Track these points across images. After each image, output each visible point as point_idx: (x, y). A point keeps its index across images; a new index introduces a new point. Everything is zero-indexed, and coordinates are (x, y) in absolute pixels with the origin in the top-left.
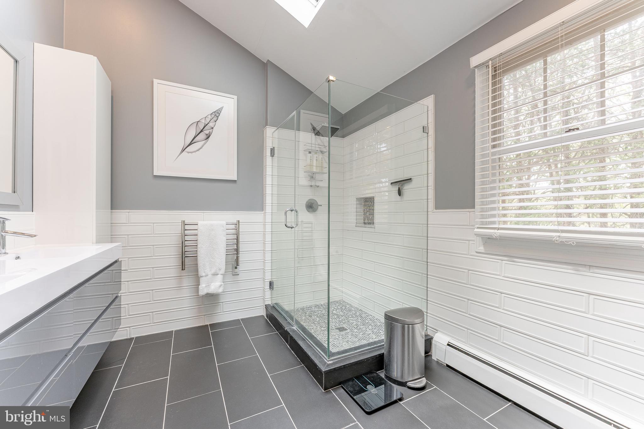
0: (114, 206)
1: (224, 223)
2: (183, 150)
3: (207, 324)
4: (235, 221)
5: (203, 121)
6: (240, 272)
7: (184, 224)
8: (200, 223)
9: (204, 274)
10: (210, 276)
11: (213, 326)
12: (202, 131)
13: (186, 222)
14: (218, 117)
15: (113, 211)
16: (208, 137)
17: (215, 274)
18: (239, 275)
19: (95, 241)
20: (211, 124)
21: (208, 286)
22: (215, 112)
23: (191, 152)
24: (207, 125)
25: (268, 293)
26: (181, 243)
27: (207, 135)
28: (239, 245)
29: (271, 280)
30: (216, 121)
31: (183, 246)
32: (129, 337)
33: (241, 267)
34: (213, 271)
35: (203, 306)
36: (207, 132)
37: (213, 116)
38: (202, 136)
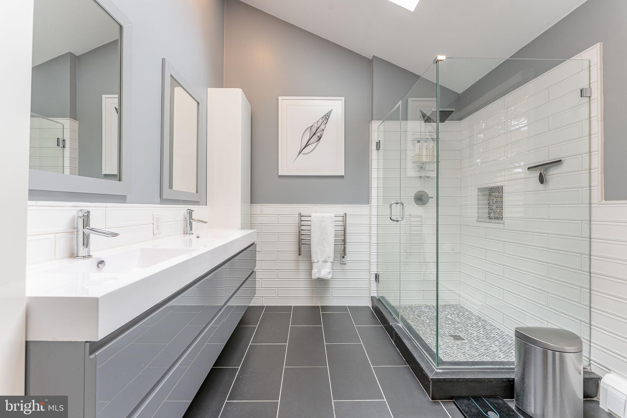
0: (253, 201)
1: (333, 215)
2: (300, 153)
3: (319, 305)
4: (342, 214)
5: (316, 125)
6: (347, 262)
7: (301, 216)
8: (313, 215)
9: (316, 261)
10: (321, 262)
11: (324, 308)
12: (314, 134)
13: (302, 214)
14: (328, 119)
15: (252, 205)
16: (320, 138)
17: (325, 262)
18: (346, 264)
19: (240, 228)
20: (322, 127)
21: (319, 271)
22: (325, 115)
23: (306, 154)
24: (319, 128)
25: (374, 285)
26: (298, 232)
27: (318, 137)
28: (346, 236)
29: (376, 273)
30: (326, 124)
31: (300, 235)
32: (261, 305)
33: (348, 257)
34: (323, 259)
35: (315, 289)
36: (319, 134)
37: (323, 119)
38: (315, 138)
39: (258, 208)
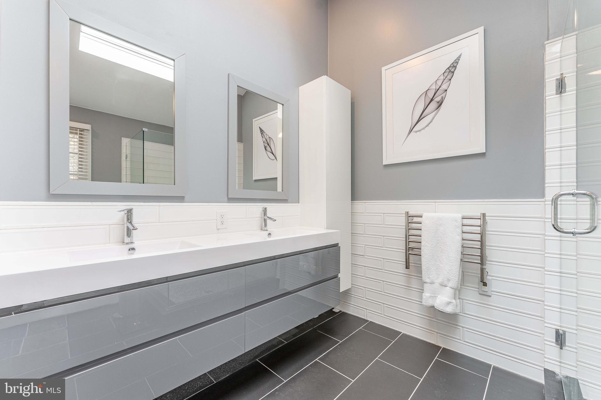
1: (460, 216)
2: (411, 131)
3: (440, 345)
5: (434, 87)
6: (493, 293)
7: (408, 216)
8: (425, 215)
9: (428, 280)
10: (437, 285)
11: (447, 353)
12: (432, 100)
13: (411, 213)
14: (453, 72)
16: (440, 104)
17: (443, 285)
18: (490, 296)
19: (326, 228)
20: (444, 87)
21: (434, 297)
22: (448, 68)
23: (419, 131)
24: (438, 89)
25: (552, 349)
27: (438, 102)
28: (485, 250)
29: (559, 328)
30: (450, 80)
31: (407, 242)
32: (365, 318)
33: (494, 285)
34: (440, 280)
35: (435, 320)
36: (438, 99)
37: (446, 74)
38: (433, 105)
39: (361, 206)
